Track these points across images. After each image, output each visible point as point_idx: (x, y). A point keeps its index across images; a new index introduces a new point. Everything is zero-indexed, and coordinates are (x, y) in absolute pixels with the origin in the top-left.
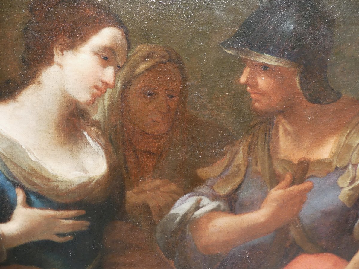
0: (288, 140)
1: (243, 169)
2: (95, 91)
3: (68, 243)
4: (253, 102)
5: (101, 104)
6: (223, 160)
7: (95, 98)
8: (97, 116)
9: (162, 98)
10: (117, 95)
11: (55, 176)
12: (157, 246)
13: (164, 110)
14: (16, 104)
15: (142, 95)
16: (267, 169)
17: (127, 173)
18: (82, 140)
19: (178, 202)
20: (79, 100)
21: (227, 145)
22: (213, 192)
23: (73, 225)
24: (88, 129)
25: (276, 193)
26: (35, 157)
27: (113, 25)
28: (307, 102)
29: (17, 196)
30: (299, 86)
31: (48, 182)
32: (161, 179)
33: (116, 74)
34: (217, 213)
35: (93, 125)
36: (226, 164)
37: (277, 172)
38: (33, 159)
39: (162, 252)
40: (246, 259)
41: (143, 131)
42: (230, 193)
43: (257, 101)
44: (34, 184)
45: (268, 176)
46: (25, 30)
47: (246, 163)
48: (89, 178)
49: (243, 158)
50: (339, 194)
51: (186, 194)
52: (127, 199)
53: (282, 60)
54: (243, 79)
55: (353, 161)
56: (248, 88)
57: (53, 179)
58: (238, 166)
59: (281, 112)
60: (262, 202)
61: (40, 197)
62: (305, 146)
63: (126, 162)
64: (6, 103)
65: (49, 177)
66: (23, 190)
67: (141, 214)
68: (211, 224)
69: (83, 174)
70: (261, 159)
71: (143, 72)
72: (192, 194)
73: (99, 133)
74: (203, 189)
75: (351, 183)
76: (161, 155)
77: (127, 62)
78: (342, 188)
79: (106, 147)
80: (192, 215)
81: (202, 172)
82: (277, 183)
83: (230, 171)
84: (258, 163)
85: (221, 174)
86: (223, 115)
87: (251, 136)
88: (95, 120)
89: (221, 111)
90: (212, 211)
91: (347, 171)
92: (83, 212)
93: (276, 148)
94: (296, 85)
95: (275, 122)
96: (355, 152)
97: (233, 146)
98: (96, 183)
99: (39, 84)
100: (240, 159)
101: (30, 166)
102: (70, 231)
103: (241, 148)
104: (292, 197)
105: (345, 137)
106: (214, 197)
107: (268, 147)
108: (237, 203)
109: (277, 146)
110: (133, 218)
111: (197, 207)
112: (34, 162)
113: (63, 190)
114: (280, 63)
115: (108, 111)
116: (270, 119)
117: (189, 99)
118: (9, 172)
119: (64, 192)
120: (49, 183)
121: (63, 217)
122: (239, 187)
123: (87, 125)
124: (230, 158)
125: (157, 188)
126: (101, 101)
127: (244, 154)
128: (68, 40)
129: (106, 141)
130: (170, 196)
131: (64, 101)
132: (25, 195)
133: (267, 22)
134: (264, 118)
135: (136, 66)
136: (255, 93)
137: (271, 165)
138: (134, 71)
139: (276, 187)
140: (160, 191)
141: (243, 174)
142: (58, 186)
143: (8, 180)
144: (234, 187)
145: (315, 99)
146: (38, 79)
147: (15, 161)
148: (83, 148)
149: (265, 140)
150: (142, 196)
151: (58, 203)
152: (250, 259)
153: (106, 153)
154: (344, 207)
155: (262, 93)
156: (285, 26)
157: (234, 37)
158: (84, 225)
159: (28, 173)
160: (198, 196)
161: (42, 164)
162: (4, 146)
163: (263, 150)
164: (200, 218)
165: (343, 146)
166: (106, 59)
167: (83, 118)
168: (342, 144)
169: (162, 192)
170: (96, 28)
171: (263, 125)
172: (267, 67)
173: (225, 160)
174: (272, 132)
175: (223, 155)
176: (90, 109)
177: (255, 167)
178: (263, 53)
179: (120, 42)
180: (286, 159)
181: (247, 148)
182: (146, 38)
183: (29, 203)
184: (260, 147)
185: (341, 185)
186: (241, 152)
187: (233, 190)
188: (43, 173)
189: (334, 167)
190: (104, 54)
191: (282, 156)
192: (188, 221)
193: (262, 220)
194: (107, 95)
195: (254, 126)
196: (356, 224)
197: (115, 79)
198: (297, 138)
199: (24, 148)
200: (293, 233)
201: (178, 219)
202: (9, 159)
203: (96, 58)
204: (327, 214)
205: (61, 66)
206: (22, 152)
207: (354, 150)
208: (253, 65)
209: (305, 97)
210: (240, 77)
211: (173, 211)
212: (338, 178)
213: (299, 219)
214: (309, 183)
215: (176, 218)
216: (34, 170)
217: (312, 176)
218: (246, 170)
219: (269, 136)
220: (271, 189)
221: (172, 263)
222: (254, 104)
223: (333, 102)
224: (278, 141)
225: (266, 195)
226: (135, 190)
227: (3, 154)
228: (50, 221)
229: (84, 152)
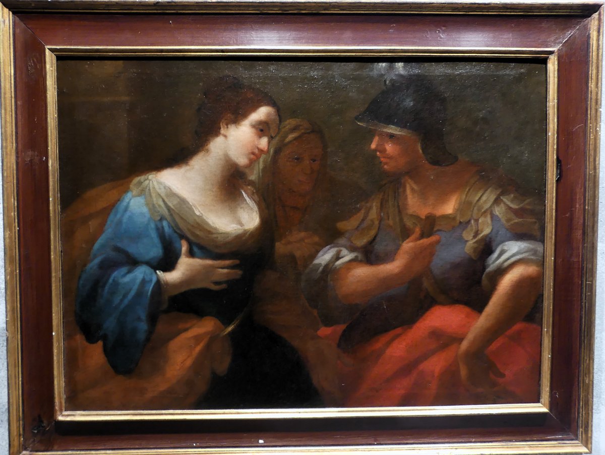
0: (415, 198)
1: (377, 223)
2: (252, 156)
3: (222, 291)
4: (383, 164)
5: (256, 168)
6: (359, 214)
7: (252, 162)
8: (253, 177)
9: (307, 162)
10: (269, 160)
11: (216, 229)
12: (302, 296)
13: (308, 172)
14: (188, 168)
15: (290, 160)
16: (398, 224)
17: (277, 226)
18: (240, 197)
19: (321, 253)
20: (239, 163)
21: (362, 201)
22: (351, 243)
23: (228, 273)
24: (245, 188)
25: (407, 245)
26: (199, 212)
27: (268, 104)
28: (429, 164)
29: (182, 247)
30: (421, 151)
32: (305, 231)
33: (269, 142)
34: (355, 263)
35: (249, 185)
36: (361, 218)
37: (407, 227)
38: (198, 213)
39: (306, 301)
40: (384, 309)
41: (291, 189)
42: (366, 244)
43: (386, 163)
44: (197, 236)
45: (399, 230)
46: (199, 110)
47: (379, 217)
48: (244, 230)
49: (377, 212)
50: (465, 247)
51: (327, 245)
52: (276, 250)
53: (405, 130)
54: (373, 146)
55: (475, 217)
56: (378, 153)
57: (214, 231)
58: (372, 221)
59: (407, 173)
60: (396, 254)
61: (201, 248)
62: (430, 203)
63: (275, 216)
64: (179, 166)
66: (188, 241)
67: (288, 264)
68: (350, 274)
69: (239, 227)
70: (392, 214)
71: (291, 141)
72: (332, 245)
73: (254, 191)
74: (342, 241)
75: (475, 237)
76: (306, 210)
77: (278, 133)
78: (467, 241)
79: (259, 203)
80: (333, 265)
81: (341, 225)
82: (408, 237)
83: (365, 225)
84: (390, 218)
85: (358, 227)
86: (358, 175)
87: (382, 194)
89: (356, 173)
90: (351, 261)
91: (470, 225)
92: (237, 262)
93: (405, 205)
94: (418, 151)
95: (403, 181)
96: (475, 208)
98: (250, 235)
99: (208, 151)
100: (374, 214)
101: (195, 220)
102: (226, 279)
103: (374, 204)
104: (422, 250)
105: (465, 195)
106: (352, 249)
107: (398, 203)
108: (373, 255)
109: (406, 203)
110: (281, 268)
111: (338, 257)
112: (198, 216)
113: (221, 241)
114: (404, 132)
115: (262, 172)
116: (398, 179)
117: (329, 163)
118: (177, 225)
119: (222, 243)
120: (209, 235)
121: (220, 267)
122: (374, 239)
123: (245, 185)
124: (365, 213)
125: (302, 240)
127: (377, 209)
128: (232, 117)
129: (259, 198)
130: (314, 248)
132: (188, 246)
133: (391, 100)
134: (393, 178)
135: (286, 137)
136: (384, 157)
137: (401, 220)
138: (284, 140)
139: (407, 240)
140: (304, 242)
141: (377, 228)
142: (217, 238)
143: (176, 232)
144: (370, 239)
145: (435, 162)
146: (207, 147)
147: (182, 216)
148: (240, 204)
149: (395, 198)
150: (289, 247)
151: (216, 253)
152: (387, 310)
153: (259, 209)
154: (471, 260)
155: (390, 158)
156: (405, 103)
157: (365, 112)
158: (238, 273)
159: (193, 226)
160: (338, 247)
161: (205, 218)
162: (175, 202)
163: (394, 206)
164: (340, 268)
165: (464, 203)
166: (262, 130)
167: (242, 179)
168: (463, 201)
169: (306, 243)
170: (254, 108)
171: (392, 184)
172: (393, 136)
173: (361, 215)
174: (401, 190)
175: (359, 210)
176: (247, 171)
177: (387, 221)
178: (389, 124)
179: (273, 117)
180: (414, 214)
181: (379, 204)
182: (294, 114)
183: (191, 254)
184: (391, 203)
185: (466, 239)
186: (374, 208)
187: (368, 242)
188: (206, 227)
189: (458, 222)
190: (261, 127)
191: (411, 211)
192: (330, 271)
193: (396, 271)
194: (261, 160)
195: (384, 185)
196: (484, 276)
197: (269, 146)
198: (423, 195)
199: (191, 204)
200: (426, 284)
201: (321, 269)
202: (178, 214)
203: (253, 130)
204: (455, 266)
205: (225, 136)
206: (189, 208)
207: (474, 206)
208: (381, 134)
209: (427, 160)
210: (370, 144)
211: (316, 261)
213: (430, 270)
214: (437, 236)
215: (319, 269)
216: (198, 223)
217: (439, 230)
218: (380, 224)
219: (398, 194)
220: (403, 242)
221: (315, 312)
222: (383, 166)
223: (451, 164)
224: (406, 198)
225: (398, 247)
226: (283, 242)
227: (173, 210)
228: (208, 270)
229: (241, 208)
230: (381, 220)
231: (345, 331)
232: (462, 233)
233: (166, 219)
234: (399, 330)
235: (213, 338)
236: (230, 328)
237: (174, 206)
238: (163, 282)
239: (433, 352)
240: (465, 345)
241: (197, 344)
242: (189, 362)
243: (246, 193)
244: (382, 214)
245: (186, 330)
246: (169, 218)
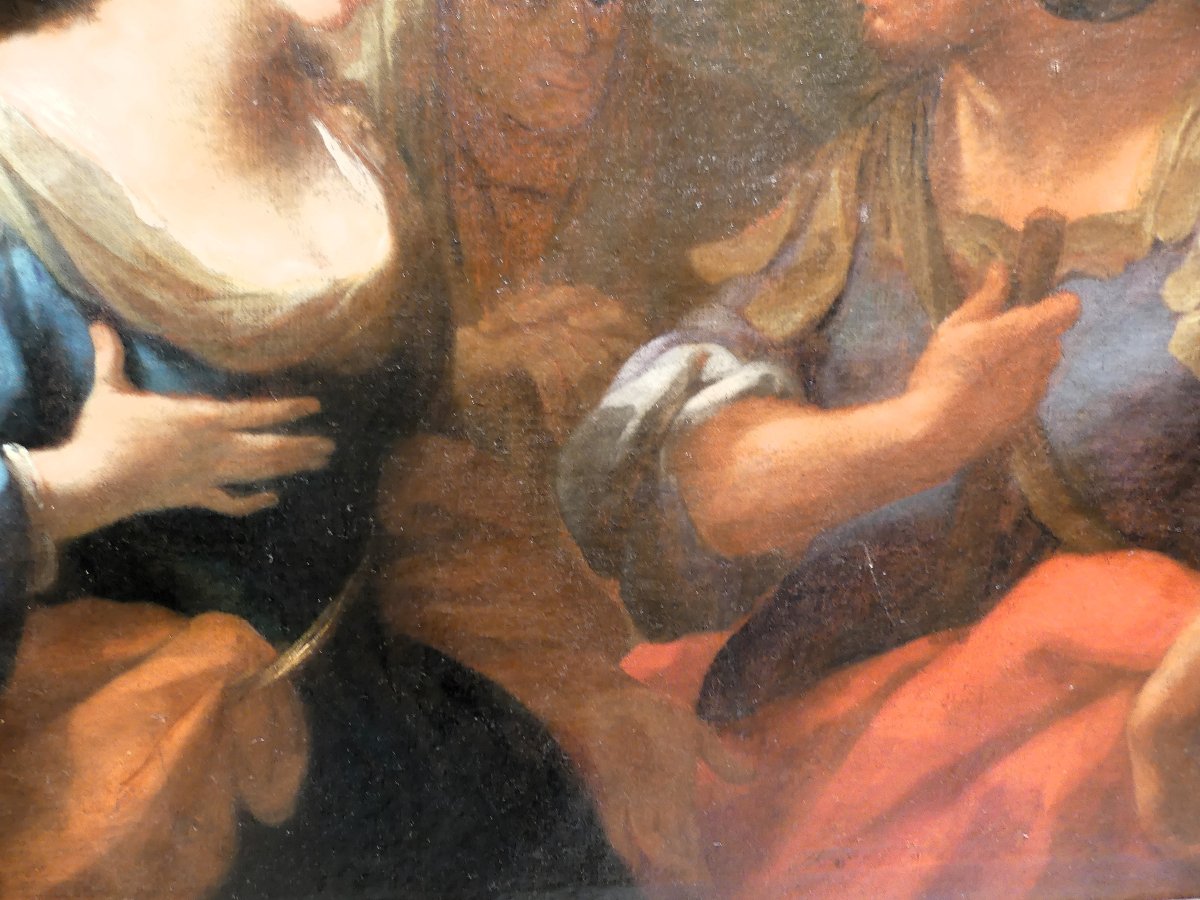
0: (987, 148)
1: (843, 246)
3: (261, 517)
4: (867, 15)
6: (773, 215)
7: (352, 8)
8: (360, 66)
9: (570, 5)
11: (221, 279)
12: (563, 529)
13: (578, 47)
14: (96, 31)
16: (924, 251)
17: (459, 263)
18: (310, 151)
19: (630, 367)
21: (787, 161)
22: (744, 326)
23: (277, 451)
24: (330, 112)
25: (957, 334)
26: (155, 210)
28: (1045, 13)
29: (94, 351)
31: (197, 300)
32: (570, 283)
34: (762, 403)
35: (343, 100)
36: (784, 230)
37: (957, 262)
38: (150, 220)
39: (578, 549)
40: (866, 572)
41: (510, 117)
42: (803, 331)
43: (881, 11)
44: (151, 309)
45: (926, 272)
47: (853, 225)
48: (332, 282)
50: (1169, 337)
51: (654, 337)
52: (457, 355)
57: (213, 287)
58: (826, 238)
59: (960, 51)
60: (912, 368)
61: (170, 353)
62: (1046, 170)
63: (452, 224)
64: (60, 26)
65: (199, 281)
66: (116, 328)
67: (506, 408)
68: (741, 444)
69: (311, 269)
70: (902, 213)
72: (674, 336)
73: (367, 125)
74: (712, 318)
76: (570, 200)
78: (1177, 315)
79: (387, 172)
80: (678, 412)
81: (706, 258)
82: (959, 299)
83: (799, 254)
84: (894, 226)
85: (772, 263)
86: (771, 58)
87: (865, 132)
88: (354, 81)
89: (763, 48)
90: (745, 395)
91: (1191, 254)
92: (312, 405)
93: (951, 177)
95: (943, 84)
97: (807, 166)
98: (354, 299)
100: (832, 210)
101: (139, 244)
102: (270, 472)
103: (835, 173)
104: (1012, 349)
105: (1178, 137)
106: (750, 349)
107: (925, 169)
108: (827, 371)
109: (954, 169)
110: (480, 425)
111: (695, 383)
112: (152, 231)
113: (245, 327)
115: (394, 49)
116: (926, 73)
117: (658, 8)
118: (68, 267)
119: (248, 333)
120: (202, 305)
121: (244, 425)
122: (832, 311)
123: (327, 99)
124: (798, 208)
125: (559, 316)
126: (370, 15)
127: (844, 193)
129: (387, 152)
130: (603, 345)
131: (252, 19)
132: (121, 347)
134: (908, 70)
137: (936, 234)
139: (956, 315)
140: (568, 326)
141: (845, 265)
142: (230, 313)
143: (65, 293)
144: (817, 311)
145: (1071, 5)
147: (88, 229)
148: (313, 178)
149: (912, 148)
150: (509, 344)
151: (228, 374)
152: (879, 577)
153: (389, 195)
154: (1188, 382)
158: (313, 452)
159: (131, 269)
160: (696, 342)
161: (177, 237)
162: (55, 175)
163: (909, 181)
164: (705, 425)
165: (1174, 167)
167: (316, 75)
168: (1170, 161)
169: (573, 329)
171: (904, 93)
173: (784, 215)
174: (936, 119)
176: (334, 42)
177: (884, 241)
180: (985, 213)
181: (852, 174)
183: (133, 377)
184: (896, 169)
185: (1175, 307)
186: (835, 188)
187: (812, 322)
188: (182, 270)
189: (1149, 240)
191: (970, 202)
192: (665, 435)
193: (914, 431)
195: (874, 98)
198: (1019, 139)
200: (1022, 477)
201: (631, 427)
202: (69, 221)
204: (1132, 409)
206: (112, 198)
211: (613, 399)
212: (1162, 279)
213: (1040, 427)
214: (1066, 297)
215: (623, 427)
216: (148, 257)
217: (1073, 275)
218: (855, 250)
219: (926, 134)
220: (940, 320)
221: (612, 589)
222: (870, 22)
223: (1132, 13)
224: (954, 152)
225: (922, 340)
226: (485, 325)
227: (48, 204)
228: (203, 438)
229: (317, 194)
230: (859, 236)
231: (722, 656)
232: (1158, 287)
233: (24, 243)
234: (918, 648)
235: (234, 693)
236: (298, 655)
237: (50, 188)
238: (30, 489)
239: (1043, 723)
240: (1153, 695)
241: (178, 713)
242: (152, 780)
243: (335, 133)
244: (864, 213)
245: (131, 664)
246: (34, 238)
